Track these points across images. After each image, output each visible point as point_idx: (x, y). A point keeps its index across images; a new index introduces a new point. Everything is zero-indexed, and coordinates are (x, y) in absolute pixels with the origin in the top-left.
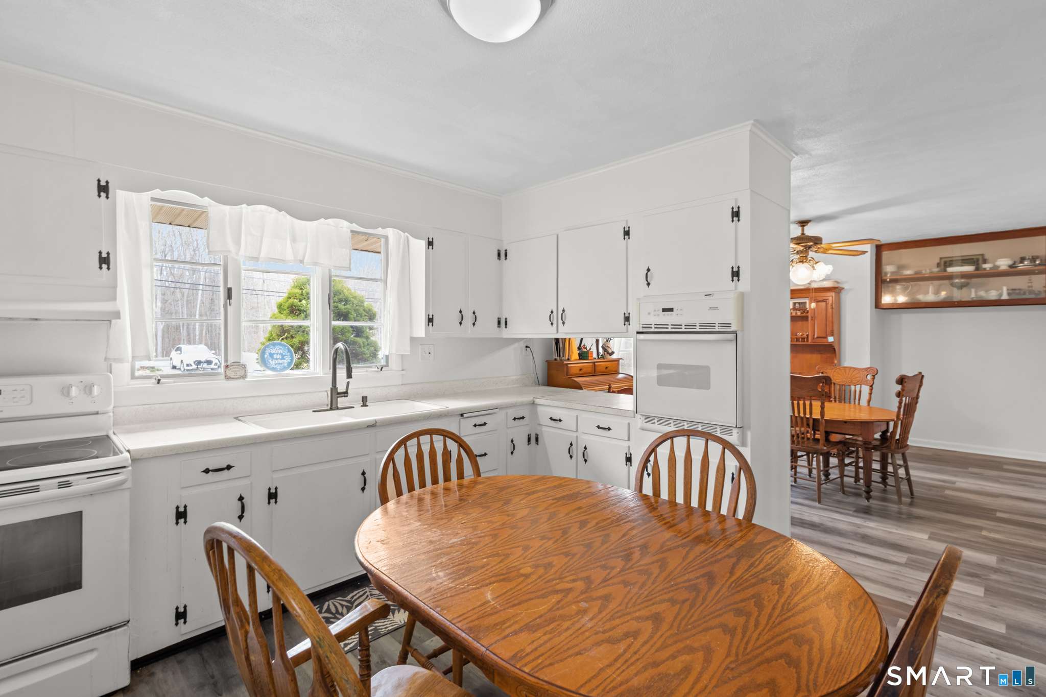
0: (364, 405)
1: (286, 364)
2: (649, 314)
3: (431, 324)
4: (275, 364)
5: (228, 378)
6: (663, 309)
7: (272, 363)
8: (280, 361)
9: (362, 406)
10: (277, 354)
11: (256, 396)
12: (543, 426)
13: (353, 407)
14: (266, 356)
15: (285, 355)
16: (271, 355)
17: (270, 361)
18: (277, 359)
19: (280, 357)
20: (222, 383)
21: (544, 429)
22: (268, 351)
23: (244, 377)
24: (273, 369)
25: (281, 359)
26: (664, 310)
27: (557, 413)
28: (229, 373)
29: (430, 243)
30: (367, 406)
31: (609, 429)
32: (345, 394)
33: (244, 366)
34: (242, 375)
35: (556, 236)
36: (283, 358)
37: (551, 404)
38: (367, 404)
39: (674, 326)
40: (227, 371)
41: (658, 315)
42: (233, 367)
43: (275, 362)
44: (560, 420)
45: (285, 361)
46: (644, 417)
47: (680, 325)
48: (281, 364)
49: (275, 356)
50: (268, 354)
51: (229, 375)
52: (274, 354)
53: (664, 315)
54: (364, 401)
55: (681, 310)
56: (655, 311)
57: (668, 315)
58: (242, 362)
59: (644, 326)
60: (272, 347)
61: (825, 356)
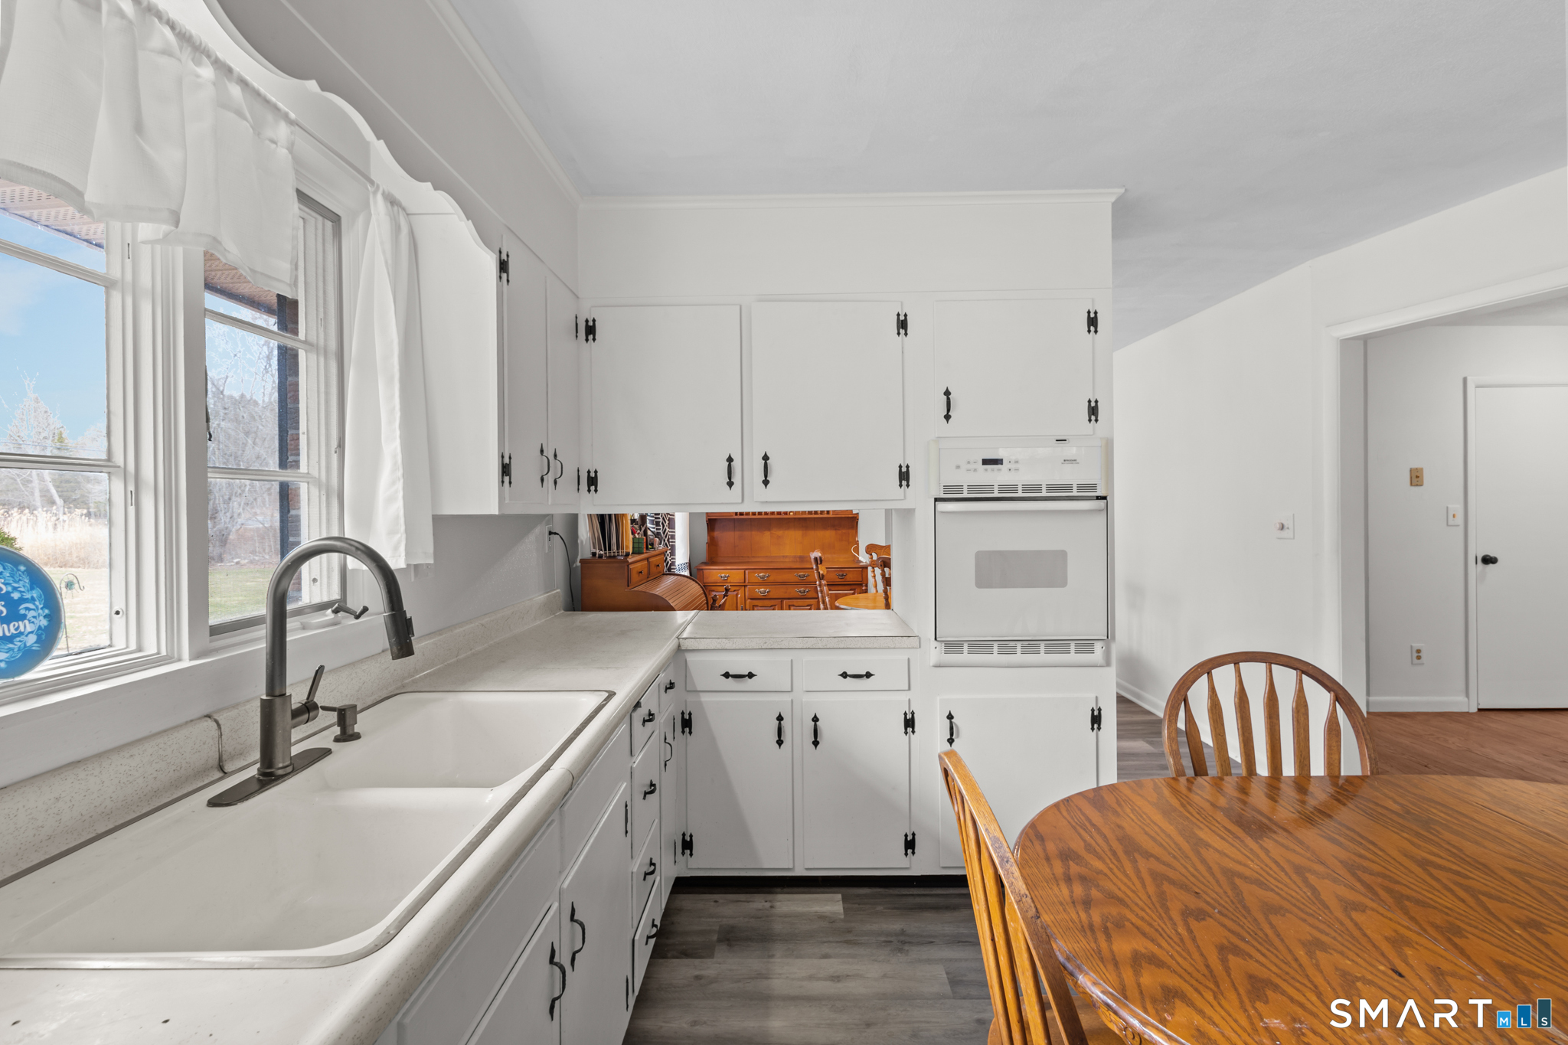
2: (958, 467)
3: (506, 479)
6: (983, 460)
12: (701, 694)
15: (21, 601)
21: (705, 698)
25: (7, 620)
26: (986, 462)
27: (739, 663)
29: (504, 266)
31: (868, 675)
35: (738, 307)
36: (14, 615)
37: (728, 646)
39: (1002, 488)
41: (975, 470)
44: (751, 675)
45: (28, 627)
46: (943, 645)
47: (1014, 488)
48: (10, 638)
53: (986, 470)
55: (1017, 462)
56: (969, 462)
57: (993, 470)
59: (947, 489)
61: (840, 532)
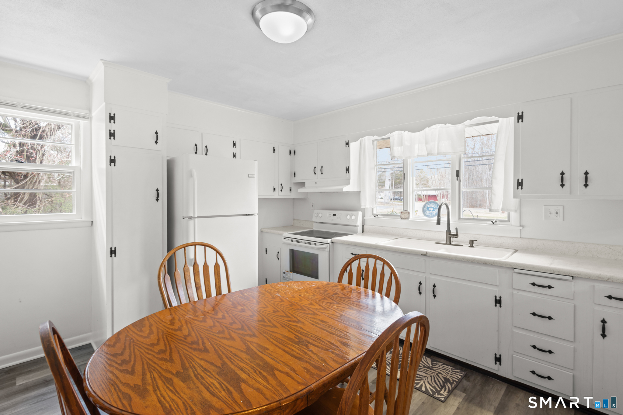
0: (472, 246)
1: (435, 214)
3: (520, 187)
4: (429, 213)
5: (402, 218)
7: (428, 212)
8: (432, 212)
9: (469, 247)
10: (431, 208)
11: (413, 229)
13: (462, 246)
14: (425, 208)
15: (435, 208)
16: (428, 208)
17: (427, 211)
18: (430, 210)
19: (432, 209)
20: (398, 220)
22: (427, 206)
23: (408, 218)
24: (427, 216)
25: (432, 211)
28: (403, 216)
29: (520, 117)
30: (474, 247)
32: (456, 236)
33: (409, 213)
34: (407, 217)
36: (433, 210)
38: (473, 246)
40: (402, 215)
42: (404, 213)
43: (429, 212)
45: (435, 212)
48: (432, 213)
49: (430, 209)
50: (426, 207)
51: (402, 217)
52: (430, 207)
54: (472, 243)
58: (408, 210)
60: (429, 203)
